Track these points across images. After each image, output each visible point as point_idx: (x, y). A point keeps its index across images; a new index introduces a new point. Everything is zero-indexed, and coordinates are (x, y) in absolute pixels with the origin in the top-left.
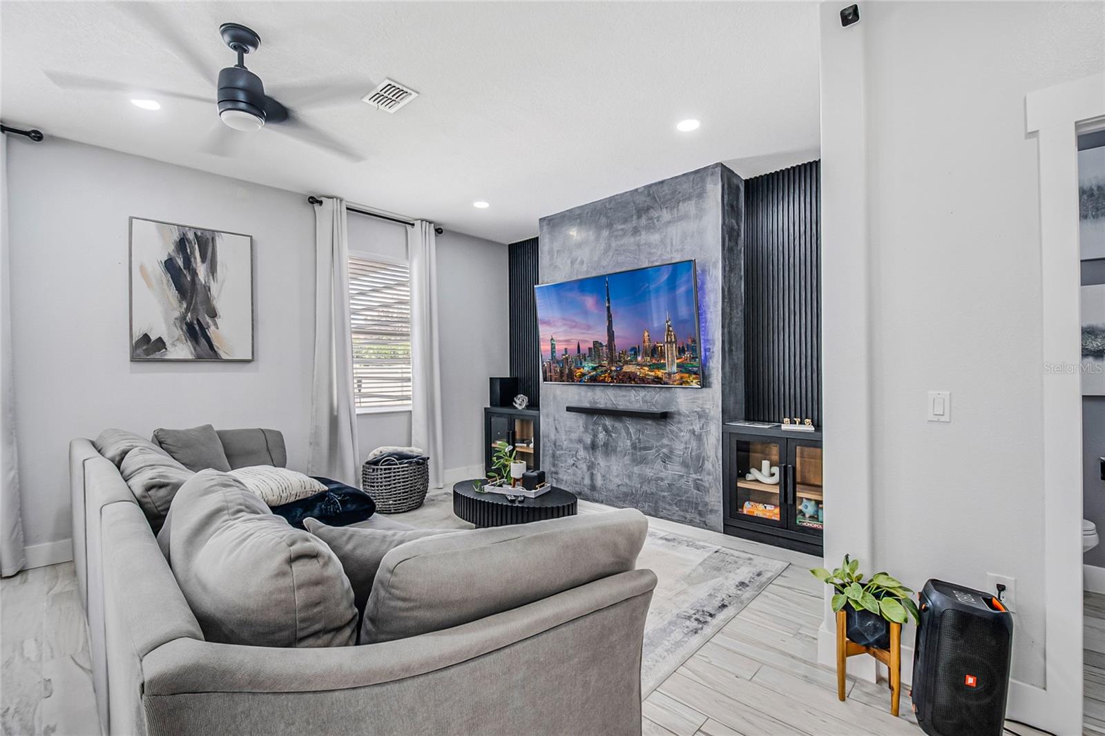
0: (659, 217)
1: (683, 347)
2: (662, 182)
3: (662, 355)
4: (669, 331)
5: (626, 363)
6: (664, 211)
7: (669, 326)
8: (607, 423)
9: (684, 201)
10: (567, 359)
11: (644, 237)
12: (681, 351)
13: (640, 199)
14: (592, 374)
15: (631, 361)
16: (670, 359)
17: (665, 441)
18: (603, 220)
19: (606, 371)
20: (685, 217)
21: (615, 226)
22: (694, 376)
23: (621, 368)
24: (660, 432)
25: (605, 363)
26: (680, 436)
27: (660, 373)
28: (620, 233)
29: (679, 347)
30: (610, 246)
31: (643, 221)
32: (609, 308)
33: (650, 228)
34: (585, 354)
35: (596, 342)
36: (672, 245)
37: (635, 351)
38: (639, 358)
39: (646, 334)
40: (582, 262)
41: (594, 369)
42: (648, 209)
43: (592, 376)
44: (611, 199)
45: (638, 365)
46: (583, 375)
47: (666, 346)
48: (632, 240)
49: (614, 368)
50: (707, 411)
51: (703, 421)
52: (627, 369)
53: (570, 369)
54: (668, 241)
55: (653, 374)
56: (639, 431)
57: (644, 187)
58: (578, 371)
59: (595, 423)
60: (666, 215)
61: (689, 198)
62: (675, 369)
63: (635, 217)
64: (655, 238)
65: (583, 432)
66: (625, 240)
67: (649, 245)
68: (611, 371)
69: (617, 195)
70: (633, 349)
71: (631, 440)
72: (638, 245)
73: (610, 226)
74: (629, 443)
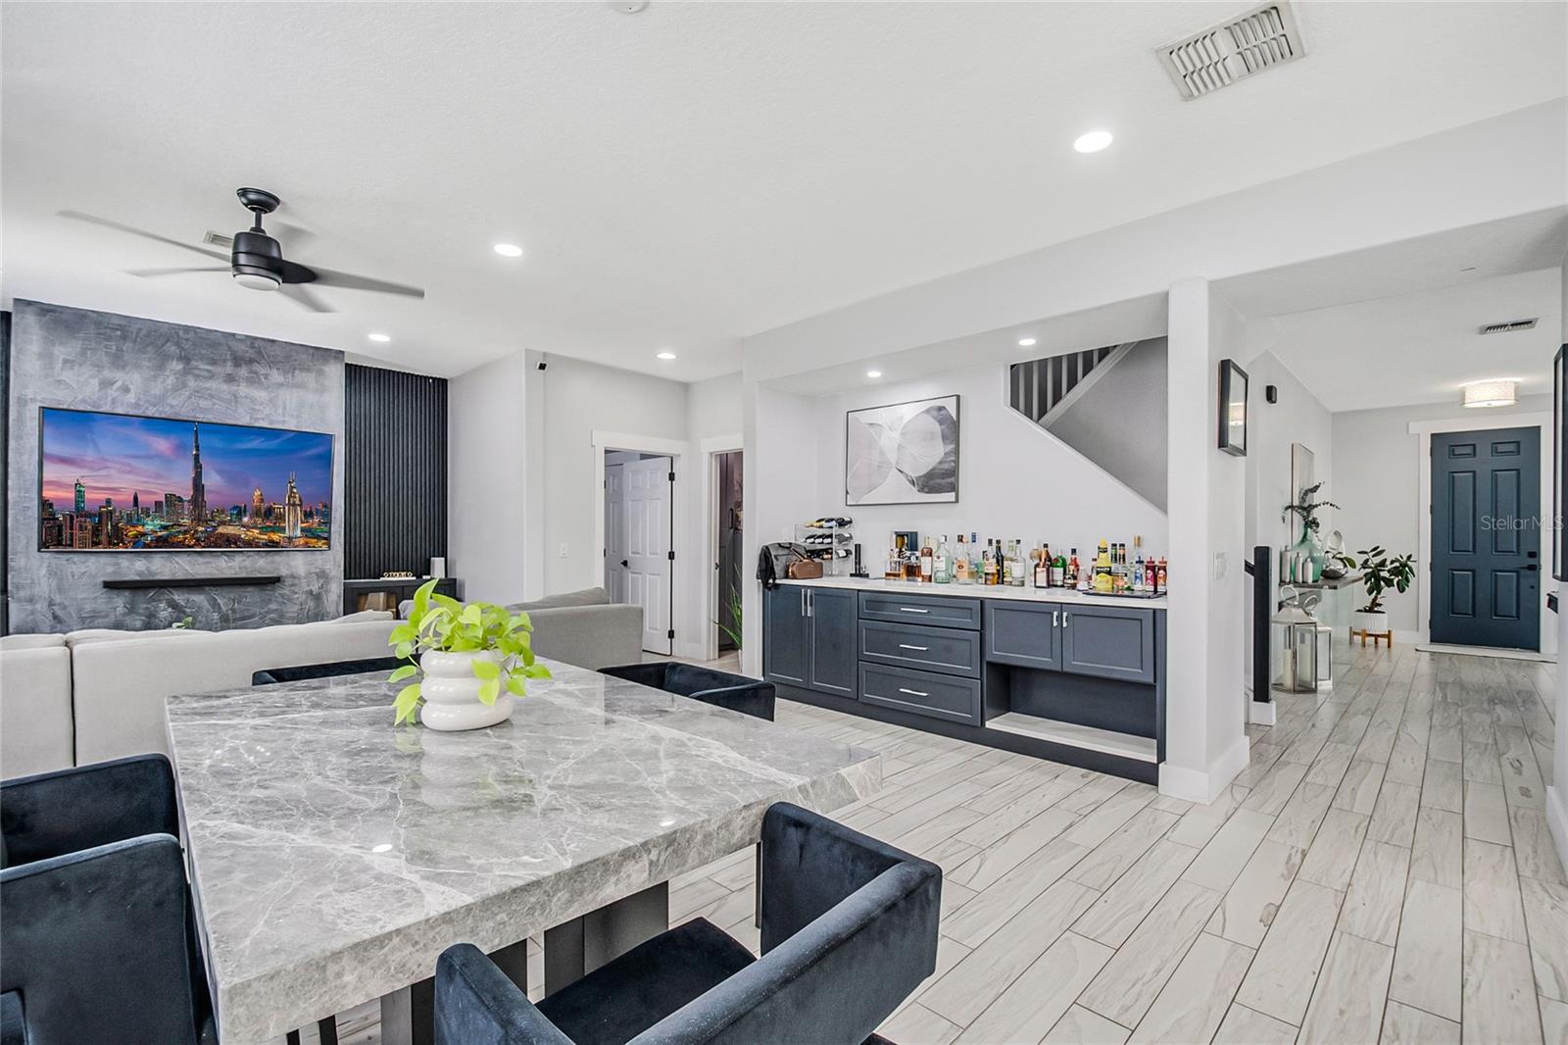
0: (266, 376)
1: (311, 511)
2: (273, 341)
3: (281, 517)
4: (292, 492)
5: (223, 523)
6: (275, 371)
7: (292, 487)
8: (176, 597)
9: (301, 370)
10: (111, 512)
11: (243, 389)
12: (308, 515)
13: (241, 348)
14: (160, 534)
15: (231, 521)
16: (291, 523)
17: (273, 606)
18: (172, 349)
19: (185, 532)
20: (301, 386)
21: (194, 363)
22: (324, 541)
23: (215, 528)
24: (266, 598)
25: (186, 521)
26: (293, 599)
27: (275, 537)
28: (206, 374)
29: (305, 511)
30: (184, 385)
31: (243, 371)
32: (197, 457)
33: (254, 380)
34: (148, 509)
35: (171, 495)
36: (284, 408)
37: (240, 512)
38: (245, 520)
39: (258, 493)
40: (127, 390)
41: (165, 528)
42: (251, 361)
43: (160, 537)
44: (187, 329)
45: (243, 526)
46: (144, 534)
47: (287, 508)
48: (225, 387)
49: (200, 529)
50: (328, 571)
51: (321, 581)
52: (221, 530)
53: (115, 527)
54: (280, 403)
55: (266, 537)
56: (234, 600)
57: (246, 336)
58: (132, 529)
59: (152, 599)
60: (276, 376)
61: (308, 370)
62: (298, 533)
63: (229, 364)
64: (261, 395)
65: (124, 615)
66: (212, 385)
67: (253, 400)
68: (196, 531)
69: (199, 328)
70: (235, 508)
71: (219, 613)
72: (236, 397)
73: (186, 359)
74: (216, 616)
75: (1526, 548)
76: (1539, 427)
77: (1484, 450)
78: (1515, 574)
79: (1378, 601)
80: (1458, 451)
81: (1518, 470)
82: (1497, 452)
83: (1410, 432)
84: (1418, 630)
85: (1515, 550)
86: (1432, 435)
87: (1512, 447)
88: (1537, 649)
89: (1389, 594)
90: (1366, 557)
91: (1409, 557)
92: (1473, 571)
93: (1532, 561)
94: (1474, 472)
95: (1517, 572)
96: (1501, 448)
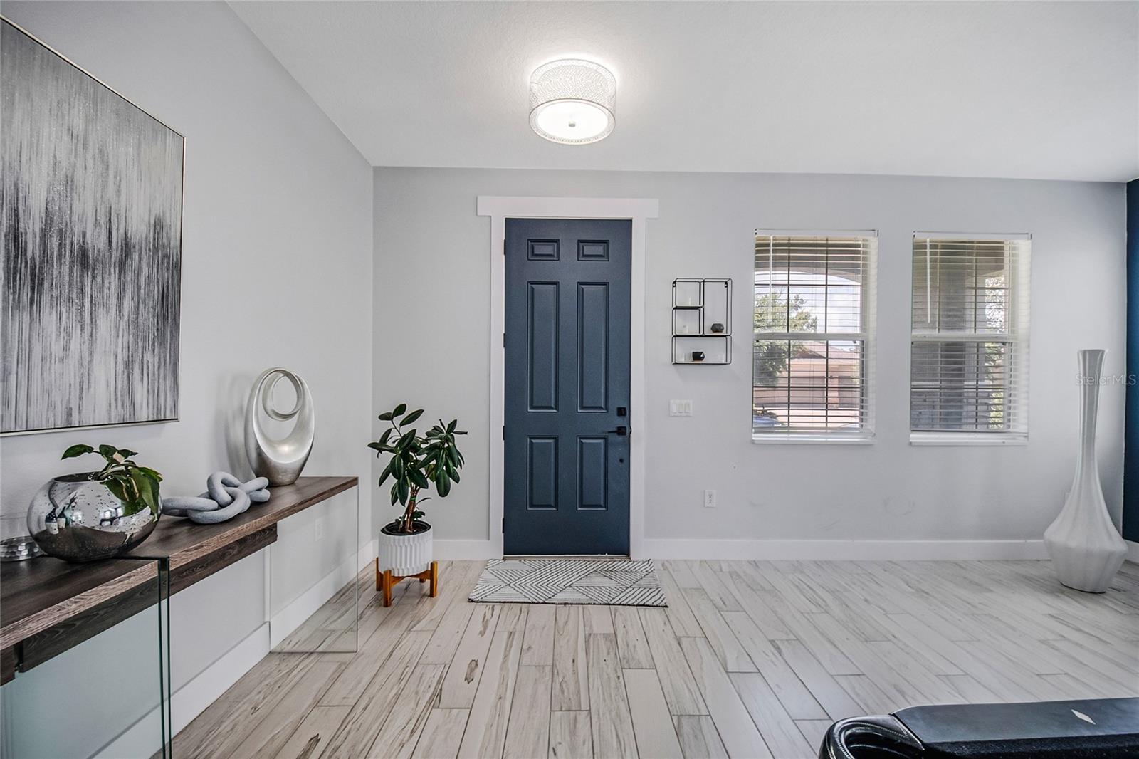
75: (615, 404)
76: (630, 221)
77: (568, 250)
78: (601, 441)
79: (419, 507)
80: (539, 249)
81: (606, 284)
82: (584, 256)
83: (478, 214)
84: (489, 539)
85: (603, 406)
86: (506, 219)
87: (599, 250)
88: (626, 552)
89: (427, 499)
90: (387, 425)
91: (453, 424)
92: (556, 438)
93: (620, 422)
94: (556, 284)
95: (605, 438)
96: (589, 250)
